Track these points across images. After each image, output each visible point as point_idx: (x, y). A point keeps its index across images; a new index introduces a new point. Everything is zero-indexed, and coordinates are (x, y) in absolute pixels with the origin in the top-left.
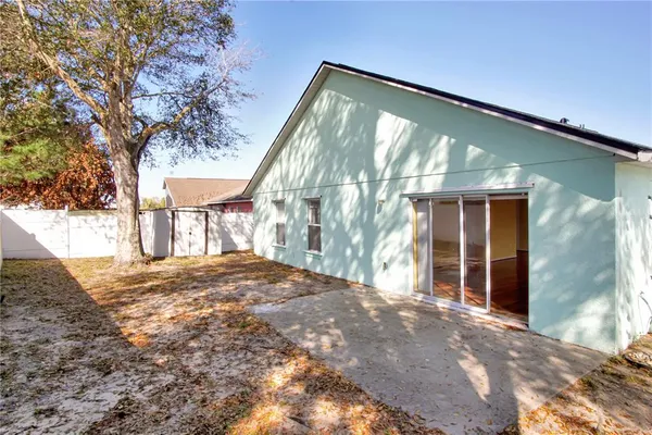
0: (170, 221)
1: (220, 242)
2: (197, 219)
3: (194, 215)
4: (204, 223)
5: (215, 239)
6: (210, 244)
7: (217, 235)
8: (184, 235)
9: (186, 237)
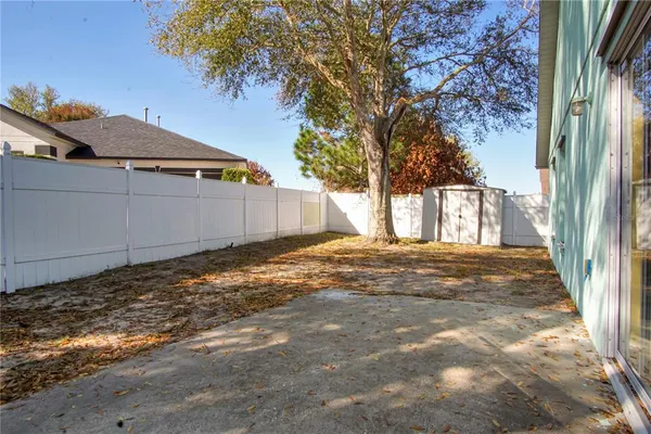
0: (437, 201)
1: (498, 229)
2: (468, 199)
3: (465, 194)
4: (477, 203)
5: (490, 225)
6: (485, 231)
7: (493, 218)
8: (451, 218)
9: (454, 220)
